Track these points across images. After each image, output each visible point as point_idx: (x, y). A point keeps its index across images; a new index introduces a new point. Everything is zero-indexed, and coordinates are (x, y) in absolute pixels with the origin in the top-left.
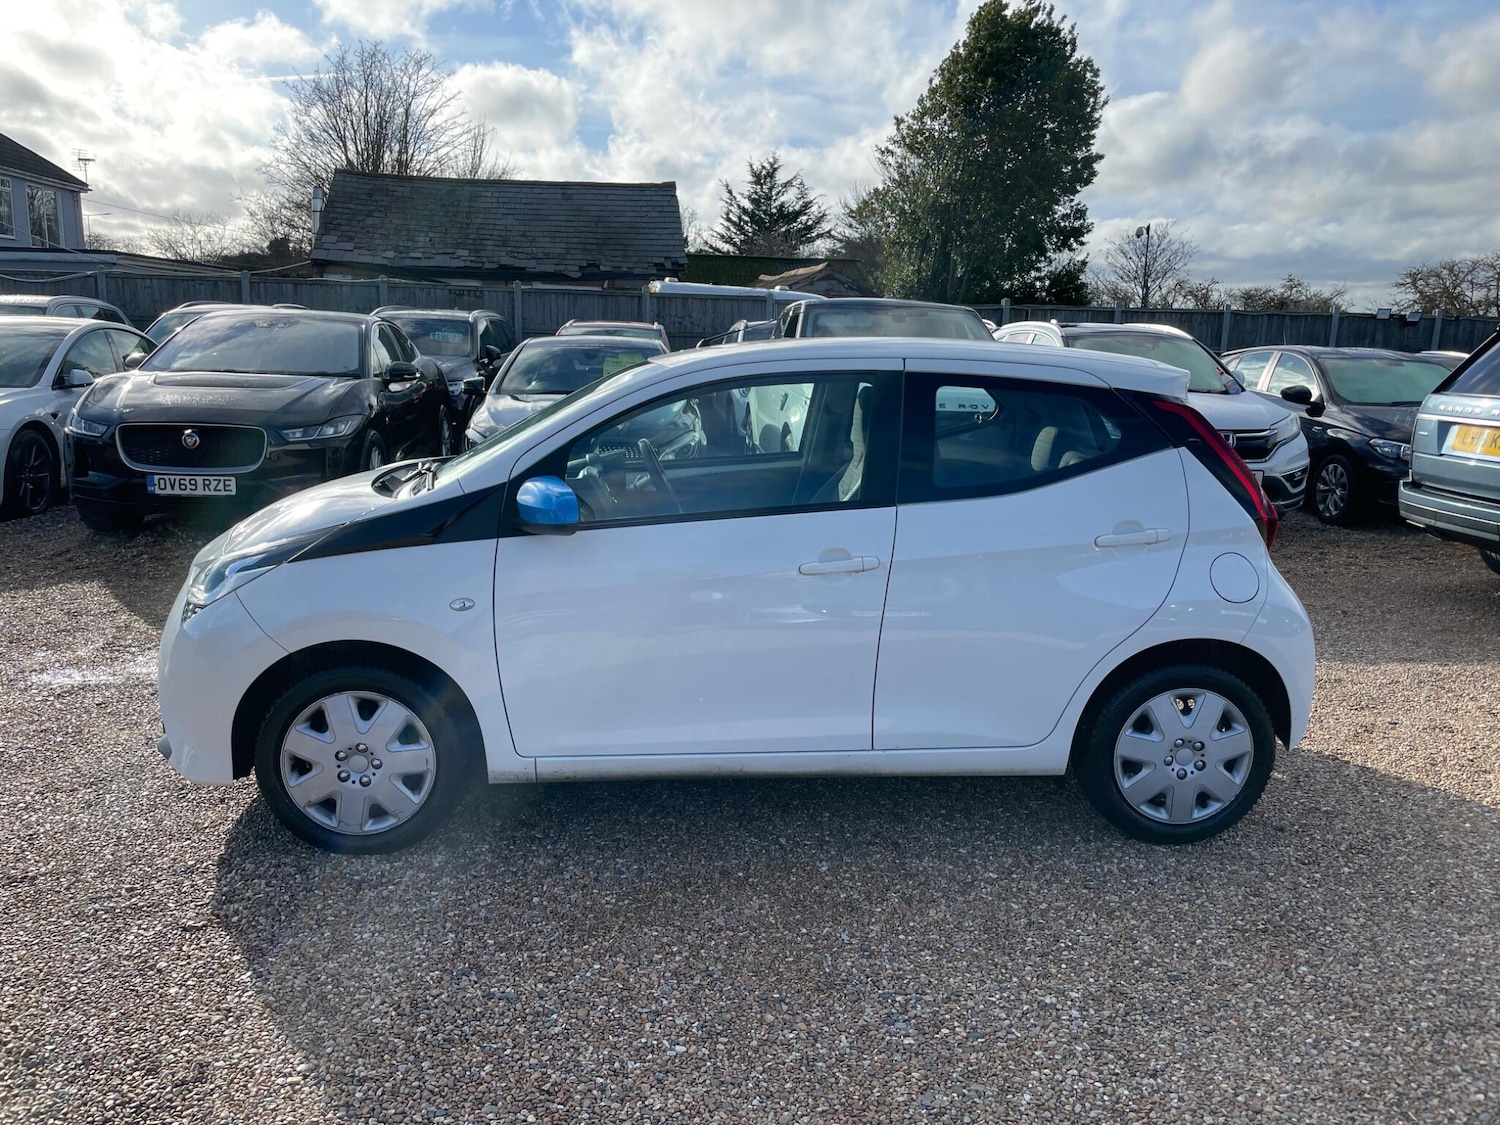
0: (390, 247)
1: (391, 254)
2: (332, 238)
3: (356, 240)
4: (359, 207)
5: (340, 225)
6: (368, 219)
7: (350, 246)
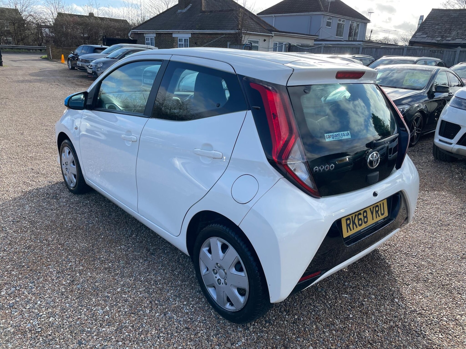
0: (440, 36)
1: (439, 39)
2: (420, 33)
3: (428, 34)
4: (435, 22)
5: (425, 29)
6: (437, 26)
7: (425, 36)
